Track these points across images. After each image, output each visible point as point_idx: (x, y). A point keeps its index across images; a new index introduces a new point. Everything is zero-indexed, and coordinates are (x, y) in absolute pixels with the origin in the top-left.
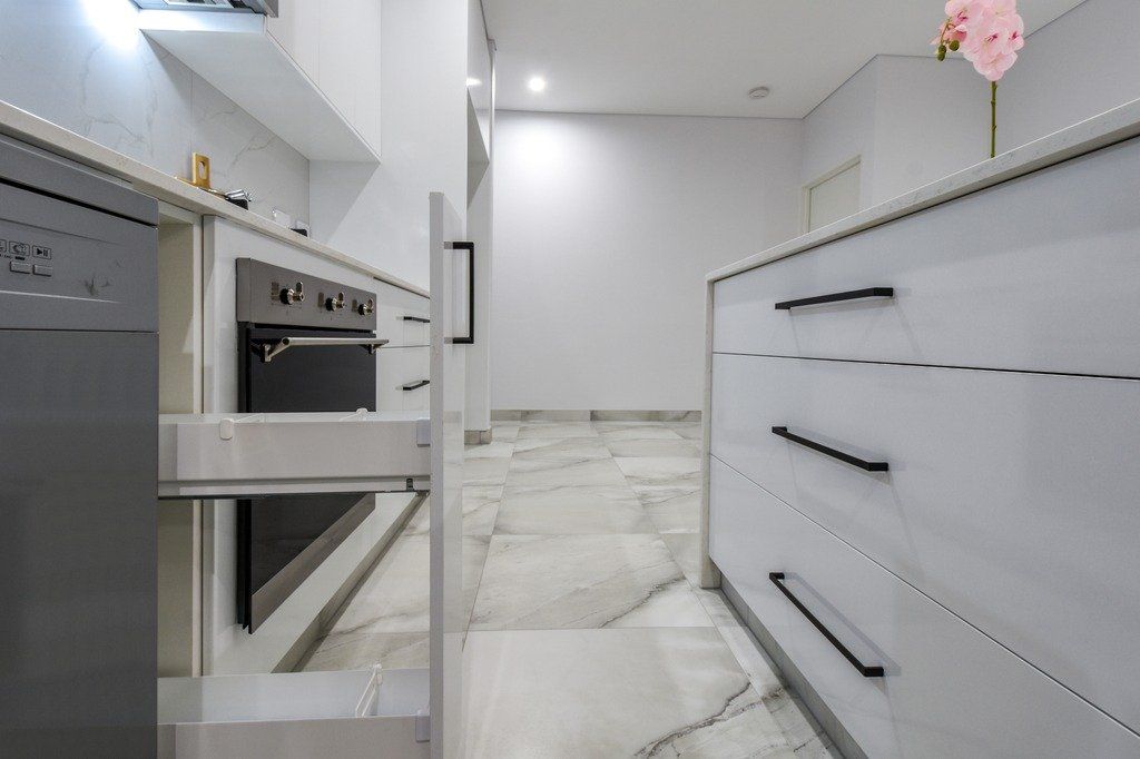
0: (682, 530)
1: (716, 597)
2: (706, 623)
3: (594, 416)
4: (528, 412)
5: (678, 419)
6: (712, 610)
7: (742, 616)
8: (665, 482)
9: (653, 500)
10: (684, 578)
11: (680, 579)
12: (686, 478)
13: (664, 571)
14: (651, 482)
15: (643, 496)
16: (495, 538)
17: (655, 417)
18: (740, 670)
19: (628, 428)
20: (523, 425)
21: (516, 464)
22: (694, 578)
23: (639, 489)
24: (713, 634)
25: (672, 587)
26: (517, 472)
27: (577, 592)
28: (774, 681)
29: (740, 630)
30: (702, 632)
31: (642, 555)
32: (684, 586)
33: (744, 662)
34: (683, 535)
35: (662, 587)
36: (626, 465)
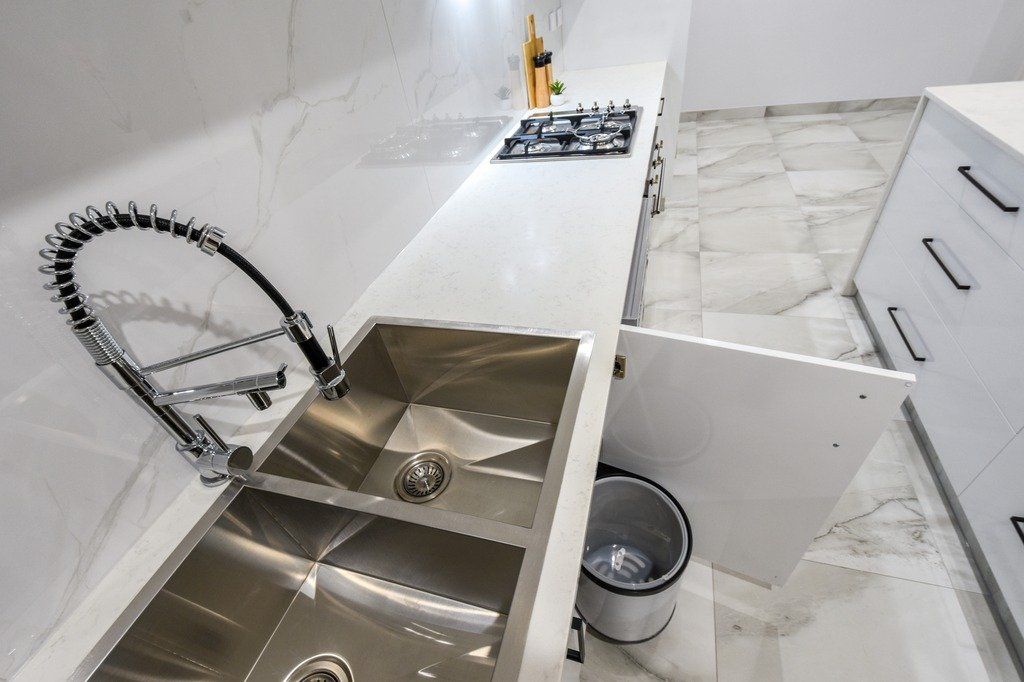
0: (836, 251)
1: (850, 302)
2: (839, 317)
3: (769, 112)
4: (703, 113)
5: (860, 109)
6: (845, 309)
7: (864, 316)
8: (831, 201)
9: (817, 222)
10: (831, 288)
11: (828, 288)
12: (851, 197)
13: (817, 282)
14: (819, 202)
15: (810, 218)
16: (703, 254)
17: (835, 107)
18: (853, 342)
19: (805, 126)
20: (699, 129)
21: (704, 183)
22: (838, 289)
23: (809, 209)
24: (844, 323)
25: (822, 294)
26: (705, 192)
27: (760, 294)
28: (871, 348)
29: (860, 323)
30: (836, 322)
31: (803, 269)
32: (830, 293)
33: (857, 339)
34: (835, 255)
35: (815, 294)
36: (798, 181)
